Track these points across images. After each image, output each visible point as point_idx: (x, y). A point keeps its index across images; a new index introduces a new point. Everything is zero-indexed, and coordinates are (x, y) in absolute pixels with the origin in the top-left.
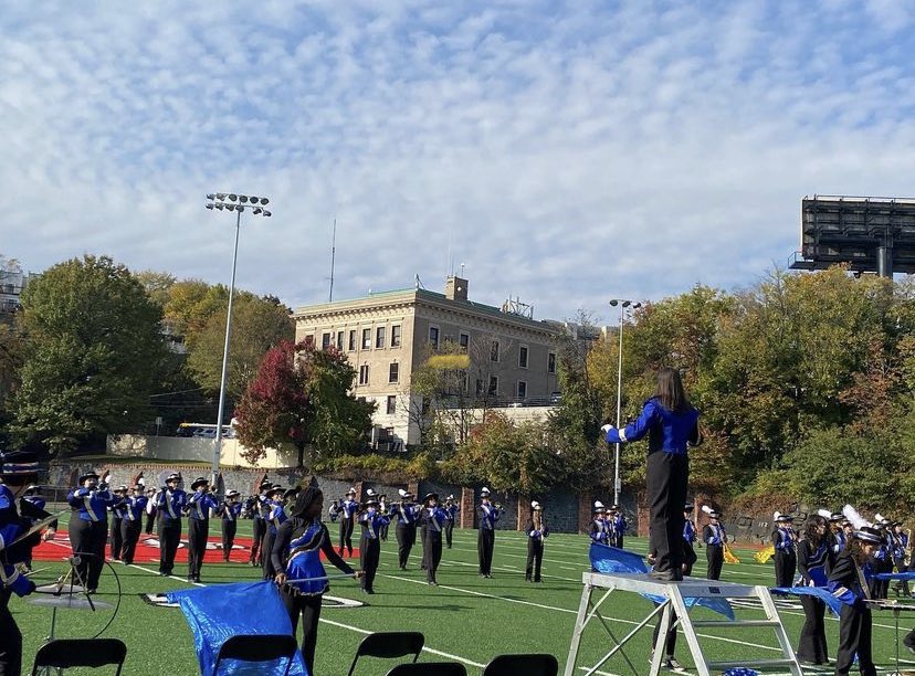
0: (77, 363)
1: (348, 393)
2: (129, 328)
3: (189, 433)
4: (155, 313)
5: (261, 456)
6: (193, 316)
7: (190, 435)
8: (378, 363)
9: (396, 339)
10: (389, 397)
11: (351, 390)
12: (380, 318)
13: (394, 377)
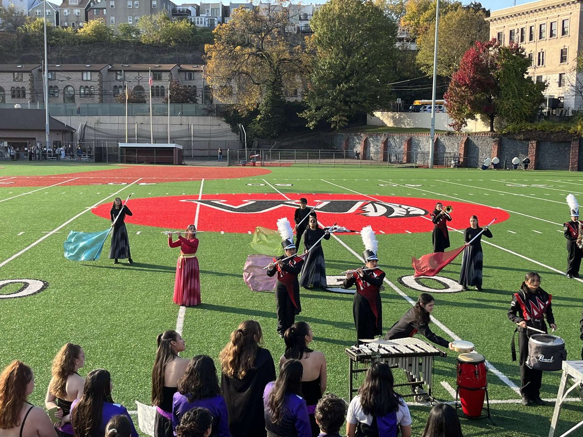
0: (343, 68)
1: (526, 76)
2: (374, 41)
3: (417, 109)
4: (391, 28)
5: (463, 125)
6: (421, 23)
7: (418, 111)
8: (551, 49)
9: (566, 30)
10: (561, 75)
11: (527, 73)
12: (552, 15)
13: (563, 59)
